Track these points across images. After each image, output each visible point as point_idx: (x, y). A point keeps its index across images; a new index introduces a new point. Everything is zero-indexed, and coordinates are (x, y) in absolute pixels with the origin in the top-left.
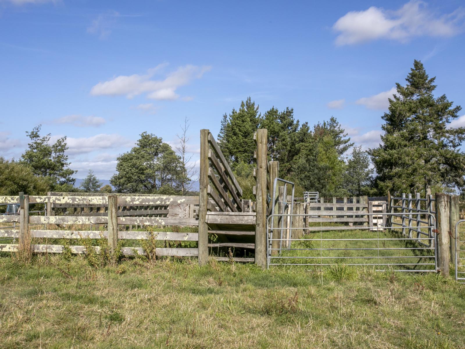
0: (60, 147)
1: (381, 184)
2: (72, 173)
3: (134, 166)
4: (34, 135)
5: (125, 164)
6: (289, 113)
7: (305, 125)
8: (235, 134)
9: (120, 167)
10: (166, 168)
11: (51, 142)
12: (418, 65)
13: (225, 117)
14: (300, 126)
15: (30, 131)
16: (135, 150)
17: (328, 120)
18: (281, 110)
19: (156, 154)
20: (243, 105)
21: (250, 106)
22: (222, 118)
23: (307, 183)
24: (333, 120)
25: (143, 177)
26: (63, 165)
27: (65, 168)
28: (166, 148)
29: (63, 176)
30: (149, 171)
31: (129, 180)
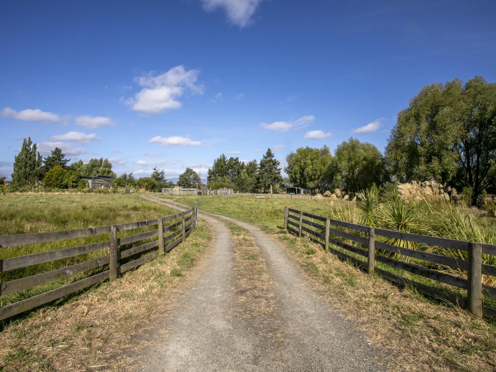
0: (162, 173)
1: (257, 184)
2: (166, 181)
3: (184, 178)
4: (155, 169)
5: (182, 178)
6: (237, 159)
7: (243, 163)
8: (218, 166)
9: (180, 178)
10: (195, 179)
11: (160, 172)
12: (269, 150)
13: (215, 160)
14: (241, 163)
15: (154, 168)
16: (185, 173)
17: (253, 160)
18: (235, 158)
19: (191, 174)
20: (221, 156)
21: (224, 156)
22: (214, 161)
23: (237, 184)
24: (255, 160)
25: (187, 182)
26: (163, 178)
27: (164, 179)
28: (194, 172)
29: (163, 181)
30: (189, 180)
31: (183, 183)
